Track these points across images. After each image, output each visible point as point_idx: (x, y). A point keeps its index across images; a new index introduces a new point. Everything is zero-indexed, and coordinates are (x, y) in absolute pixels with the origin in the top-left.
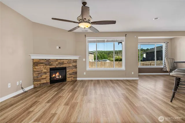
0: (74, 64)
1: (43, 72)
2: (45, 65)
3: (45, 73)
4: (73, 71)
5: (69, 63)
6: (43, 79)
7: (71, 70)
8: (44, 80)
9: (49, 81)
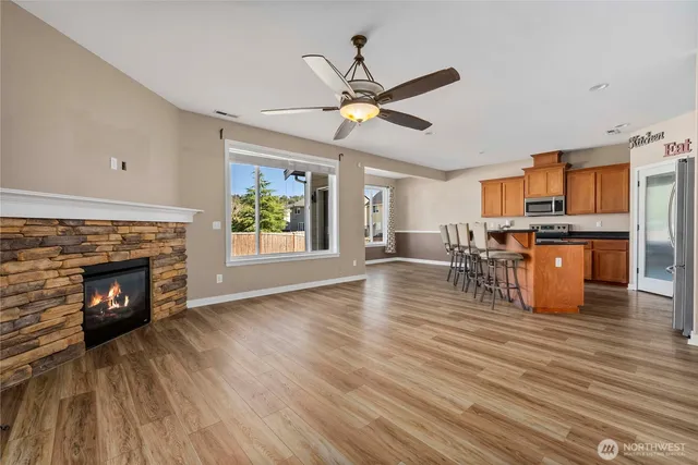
0: (176, 243)
1: (50, 293)
2: (62, 253)
3: (61, 296)
4: (175, 274)
5: (160, 240)
6: (49, 331)
7: (166, 269)
8: (56, 336)
9: (80, 337)
